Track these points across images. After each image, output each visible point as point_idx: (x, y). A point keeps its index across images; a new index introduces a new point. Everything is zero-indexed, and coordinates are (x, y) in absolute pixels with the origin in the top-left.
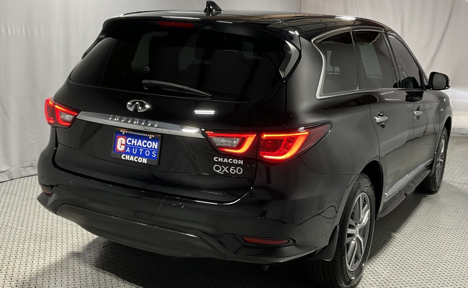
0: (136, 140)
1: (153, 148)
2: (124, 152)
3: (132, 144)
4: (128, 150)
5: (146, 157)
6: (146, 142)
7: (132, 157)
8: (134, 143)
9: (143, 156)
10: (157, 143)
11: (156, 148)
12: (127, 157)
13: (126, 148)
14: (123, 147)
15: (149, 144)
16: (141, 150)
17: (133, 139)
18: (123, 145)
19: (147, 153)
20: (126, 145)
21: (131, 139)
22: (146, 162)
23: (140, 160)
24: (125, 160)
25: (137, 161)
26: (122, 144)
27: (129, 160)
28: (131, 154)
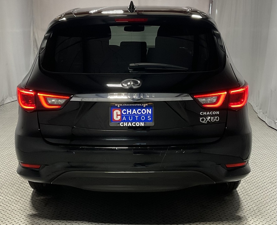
0: (131, 110)
1: (147, 113)
2: (121, 120)
3: (128, 113)
4: (124, 119)
5: (142, 121)
6: (140, 110)
7: (130, 123)
8: (129, 113)
9: (140, 121)
10: (150, 110)
11: (150, 113)
12: (126, 124)
13: (122, 117)
14: (119, 117)
15: (144, 111)
16: (137, 117)
17: (128, 110)
18: (119, 115)
19: (143, 118)
20: (122, 115)
21: (125, 110)
22: (143, 125)
23: (138, 124)
24: (124, 126)
25: (135, 126)
26: (117, 115)
27: (127, 126)
28: (128, 121)
